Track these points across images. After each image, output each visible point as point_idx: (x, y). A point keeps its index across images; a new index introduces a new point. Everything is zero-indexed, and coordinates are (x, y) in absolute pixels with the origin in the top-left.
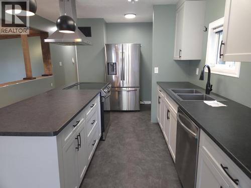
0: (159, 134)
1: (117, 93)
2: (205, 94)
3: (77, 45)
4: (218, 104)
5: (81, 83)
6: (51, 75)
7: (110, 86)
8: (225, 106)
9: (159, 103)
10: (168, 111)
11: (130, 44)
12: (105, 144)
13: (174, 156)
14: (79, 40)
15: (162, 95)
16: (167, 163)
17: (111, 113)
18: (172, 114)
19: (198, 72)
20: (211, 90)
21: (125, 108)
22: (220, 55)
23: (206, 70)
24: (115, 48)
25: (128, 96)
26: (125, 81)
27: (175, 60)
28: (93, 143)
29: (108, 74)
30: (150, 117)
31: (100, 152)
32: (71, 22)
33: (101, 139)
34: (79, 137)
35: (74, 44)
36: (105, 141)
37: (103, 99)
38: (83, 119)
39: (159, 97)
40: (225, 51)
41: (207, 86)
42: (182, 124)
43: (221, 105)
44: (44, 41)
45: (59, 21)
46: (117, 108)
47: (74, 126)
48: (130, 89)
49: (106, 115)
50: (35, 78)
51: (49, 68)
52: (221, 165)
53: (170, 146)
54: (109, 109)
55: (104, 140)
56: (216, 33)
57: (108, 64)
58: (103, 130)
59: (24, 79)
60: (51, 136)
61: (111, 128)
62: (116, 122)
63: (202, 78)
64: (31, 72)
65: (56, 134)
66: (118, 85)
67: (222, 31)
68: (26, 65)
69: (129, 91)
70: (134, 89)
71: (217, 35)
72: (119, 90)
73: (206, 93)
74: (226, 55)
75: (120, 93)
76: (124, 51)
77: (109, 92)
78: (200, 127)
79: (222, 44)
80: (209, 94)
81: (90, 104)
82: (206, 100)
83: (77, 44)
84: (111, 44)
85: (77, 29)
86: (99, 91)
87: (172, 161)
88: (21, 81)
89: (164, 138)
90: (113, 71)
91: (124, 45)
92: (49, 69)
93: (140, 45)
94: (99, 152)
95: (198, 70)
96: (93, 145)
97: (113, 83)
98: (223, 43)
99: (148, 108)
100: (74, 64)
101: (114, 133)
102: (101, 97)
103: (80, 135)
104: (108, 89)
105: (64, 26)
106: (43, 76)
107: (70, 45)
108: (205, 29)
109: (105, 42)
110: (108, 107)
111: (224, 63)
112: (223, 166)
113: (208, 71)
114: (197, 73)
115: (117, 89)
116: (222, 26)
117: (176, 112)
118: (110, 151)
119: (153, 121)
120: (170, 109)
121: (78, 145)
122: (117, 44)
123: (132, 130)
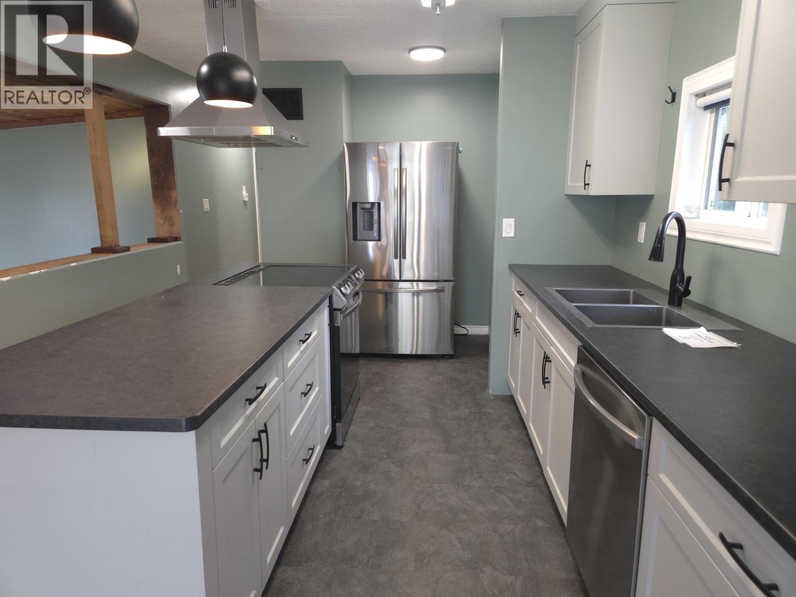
0: (515, 432)
1: (380, 298)
2: (665, 306)
3: (256, 145)
4: (710, 340)
5: (268, 267)
6: (176, 239)
7: (361, 275)
8: (734, 345)
9: (516, 331)
10: (547, 359)
11: (425, 145)
12: (341, 460)
13: (563, 505)
14: (266, 131)
15: (528, 306)
16: (540, 523)
17: (362, 362)
18: (556, 369)
19: (643, 234)
20: (687, 292)
21: (405, 346)
22: (721, 181)
23: (672, 230)
24: (379, 156)
25: (415, 309)
26: (407, 262)
27: (570, 197)
28: (304, 454)
29: (355, 238)
30: (487, 377)
31: (326, 483)
32: (242, 75)
33: (332, 444)
34: (263, 435)
35: (247, 141)
36: (344, 450)
37: (339, 317)
38: (276, 379)
39: (517, 315)
40: (737, 168)
41: (673, 281)
42: (593, 402)
43: (719, 341)
44: (156, 132)
45: (205, 69)
46: (380, 348)
47: (251, 401)
48: (421, 286)
49: (346, 369)
50: (128, 249)
51: (170, 218)
52: (722, 538)
53: (549, 471)
54: (357, 351)
55: (340, 448)
56: (707, 108)
57: (355, 205)
58: (337, 415)
59: (95, 251)
60: (181, 431)
61: (362, 408)
62: (377, 390)
63: (657, 254)
64: (115, 228)
65: (194, 424)
66: (384, 273)
67: (726, 102)
68: (100, 208)
69: (417, 293)
70: (434, 286)
71: (709, 116)
72: (387, 289)
73: (671, 303)
74: (739, 179)
75: (390, 298)
76: (406, 165)
77: (357, 294)
78: (651, 411)
79: (726, 144)
80: (679, 305)
81: (300, 334)
82: (669, 324)
83: (260, 142)
84: (365, 144)
85: (260, 97)
86: (326, 290)
87: (554, 518)
88: (85, 256)
89: (530, 444)
90: (371, 229)
91: (406, 145)
92: (169, 220)
93: (456, 146)
94: (324, 484)
95: (643, 228)
96: (307, 461)
97: (369, 267)
98: (730, 141)
99: (481, 346)
100: (249, 205)
101: (372, 424)
102: (332, 311)
103: (265, 431)
104: (355, 285)
105: (222, 86)
106: (151, 241)
107: (236, 146)
108: (670, 95)
109: (346, 138)
110: (352, 344)
111: (730, 205)
112: (729, 540)
113: (676, 233)
114: (641, 238)
115: (380, 285)
116: (727, 85)
117: (573, 363)
118: (358, 483)
119: (495, 388)
120: (553, 352)
121: (262, 460)
122: (384, 144)
123: (428, 416)
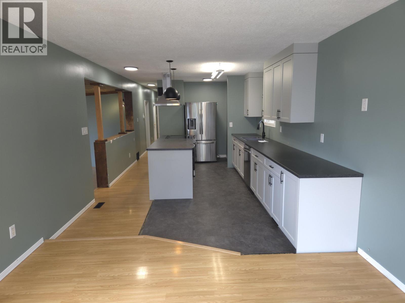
6: (133, 130)
9: (234, 149)
10: (240, 150)
11: (208, 103)
15: (236, 142)
26: (203, 135)
27: (245, 117)
29: (188, 129)
39: (234, 145)
41: (263, 134)
51: (131, 124)
57: (188, 119)
66: (197, 138)
69: (206, 144)
70: (211, 142)
73: (262, 138)
74: (264, 116)
76: (203, 108)
90: (193, 126)
91: (202, 103)
93: (216, 103)
113: (262, 125)
122: (196, 103)
